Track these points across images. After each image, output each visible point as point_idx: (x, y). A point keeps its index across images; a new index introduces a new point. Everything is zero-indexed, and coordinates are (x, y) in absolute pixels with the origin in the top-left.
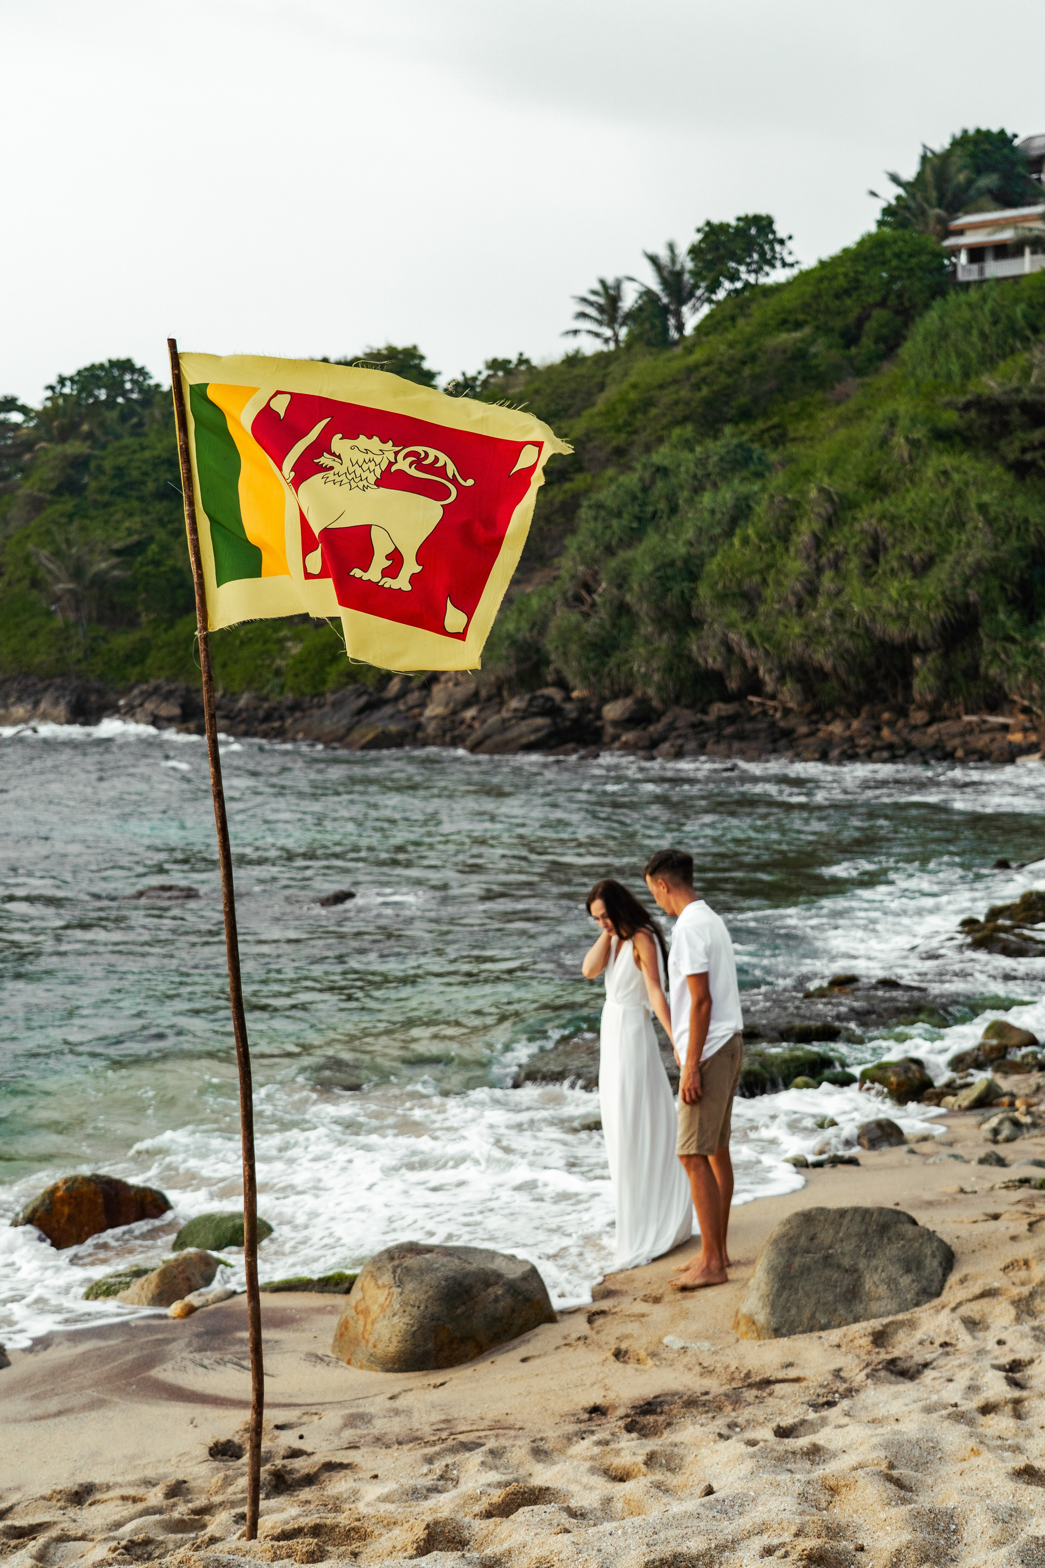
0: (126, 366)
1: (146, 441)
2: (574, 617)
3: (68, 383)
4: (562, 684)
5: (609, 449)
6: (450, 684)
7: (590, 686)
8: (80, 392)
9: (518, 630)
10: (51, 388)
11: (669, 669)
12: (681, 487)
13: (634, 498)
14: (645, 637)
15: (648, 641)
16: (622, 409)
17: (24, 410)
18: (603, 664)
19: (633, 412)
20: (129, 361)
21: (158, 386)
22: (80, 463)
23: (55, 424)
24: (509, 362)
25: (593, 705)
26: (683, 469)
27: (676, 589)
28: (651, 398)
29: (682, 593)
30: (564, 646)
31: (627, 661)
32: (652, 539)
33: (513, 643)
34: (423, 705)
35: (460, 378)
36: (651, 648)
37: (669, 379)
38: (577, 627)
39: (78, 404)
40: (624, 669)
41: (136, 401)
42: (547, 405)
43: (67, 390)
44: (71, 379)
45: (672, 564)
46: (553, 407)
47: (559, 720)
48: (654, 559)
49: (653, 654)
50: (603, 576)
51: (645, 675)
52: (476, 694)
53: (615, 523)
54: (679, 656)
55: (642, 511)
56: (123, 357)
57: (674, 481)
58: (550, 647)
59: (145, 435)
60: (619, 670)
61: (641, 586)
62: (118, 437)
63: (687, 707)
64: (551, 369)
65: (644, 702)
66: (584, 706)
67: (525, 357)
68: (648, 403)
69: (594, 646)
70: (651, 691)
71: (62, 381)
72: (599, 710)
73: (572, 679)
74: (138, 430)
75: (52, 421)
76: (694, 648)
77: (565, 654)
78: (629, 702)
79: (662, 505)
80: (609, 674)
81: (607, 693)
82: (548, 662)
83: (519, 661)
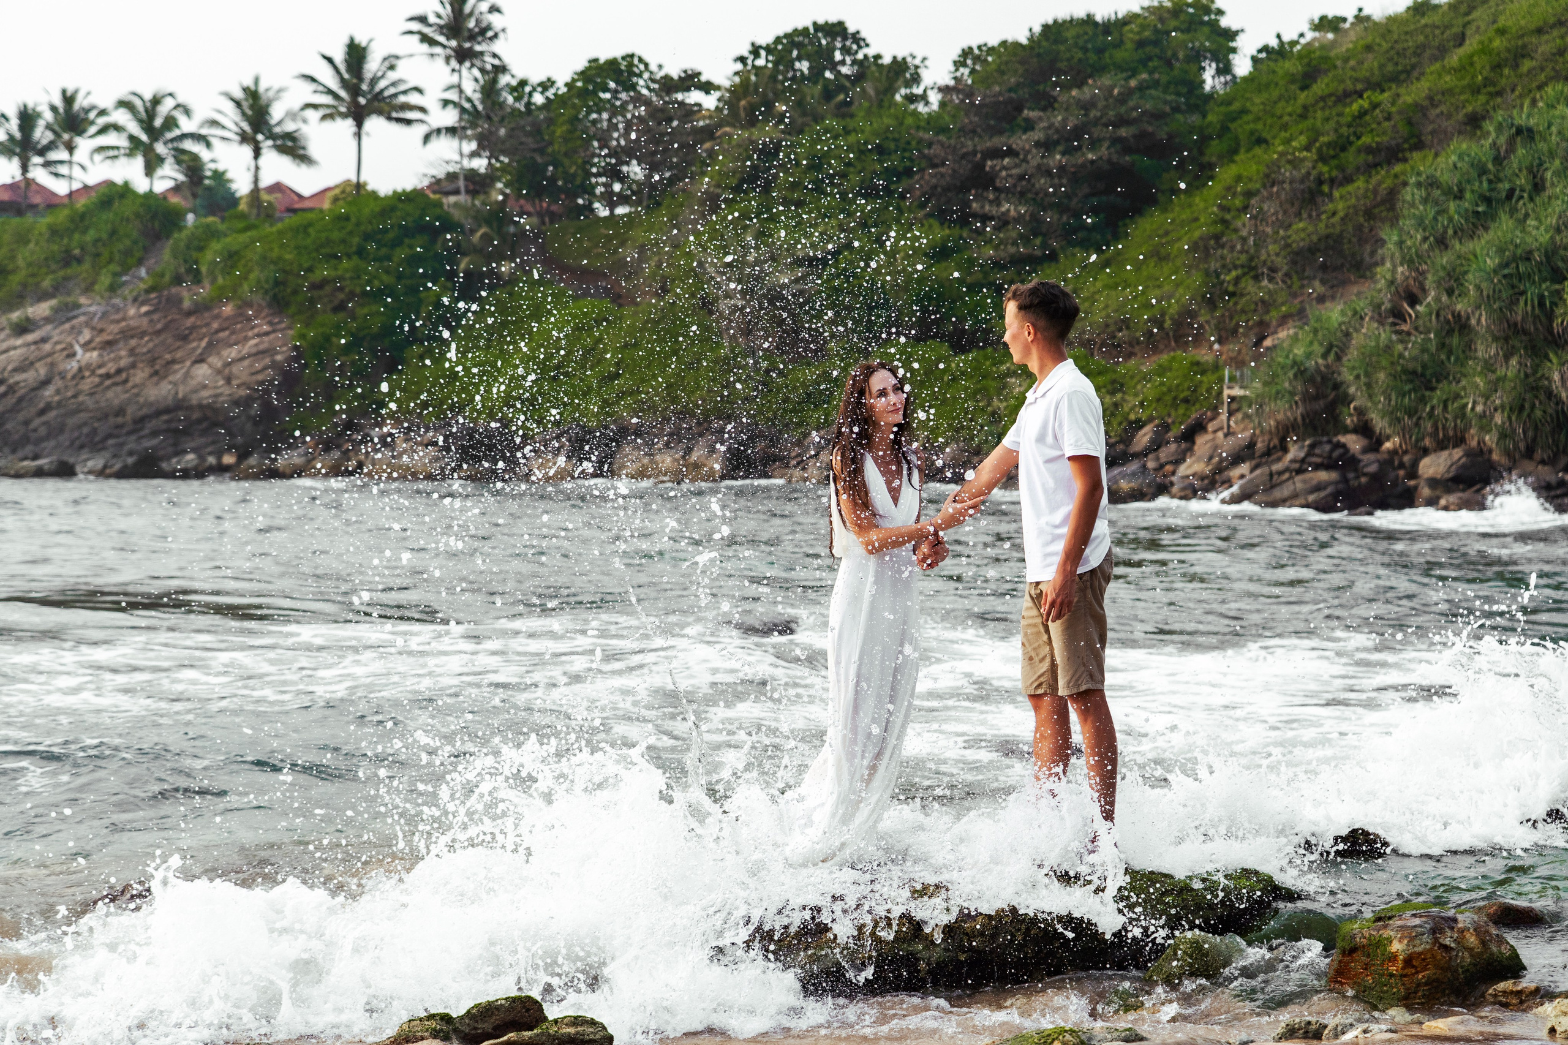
0: (837, 30)
1: (851, 124)
2: (1385, 335)
3: (763, 53)
4: (1364, 429)
5: (1460, 116)
6: (1220, 434)
7: (1404, 432)
8: (776, 63)
9: (1308, 355)
10: (742, 59)
11: (1518, 408)
12: (1552, 155)
13: (1483, 171)
14: (1486, 361)
15: (1489, 367)
16: (1480, 62)
17: (707, 87)
18: (1423, 400)
19: (1497, 67)
20: (841, 24)
21: (878, 57)
22: (769, 153)
23: (743, 103)
24: (1344, 20)
25: (1407, 459)
26: (1554, 129)
27: (1532, 292)
28: (1524, 46)
29: (1541, 297)
30: (1367, 374)
31: (1457, 396)
32: (1504, 226)
33: (1301, 372)
34: (1178, 461)
35: (1274, 43)
36: (1492, 377)
37: (1552, 20)
38: (1388, 348)
39: (773, 78)
40: (1453, 407)
41: (847, 76)
42: (1381, 66)
43: (761, 62)
44: (769, 49)
45: (1528, 257)
46: (1390, 67)
47: (1351, 475)
48: (1501, 250)
49: (1494, 386)
50: (1430, 280)
51: (1483, 416)
52: (1251, 445)
53: (1452, 206)
54: (1535, 389)
55: (1491, 190)
56: (833, 19)
57: (1542, 146)
58: (1347, 376)
59: (852, 116)
60: (1445, 407)
61: (1478, 288)
62: (818, 119)
63: (1543, 462)
64: (1392, 20)
65: (1479, 454)
66: (1391, 460)
67: (1365, 13)
68: (1519, 54)
69: (1412, 375)
70: (1490, 439)
71: (755, 51)
72: (1415, 464)
73: (1380, 424)
74: (844, 110)
75: (739, 100)
76: (1556, 377)
77: (1369, 385)
78: (1457, 453)
79: (1522, 181)
80: (1431, 414)
81: (1427, 442)
82: (1346, 400)
83: (1307, 398)
